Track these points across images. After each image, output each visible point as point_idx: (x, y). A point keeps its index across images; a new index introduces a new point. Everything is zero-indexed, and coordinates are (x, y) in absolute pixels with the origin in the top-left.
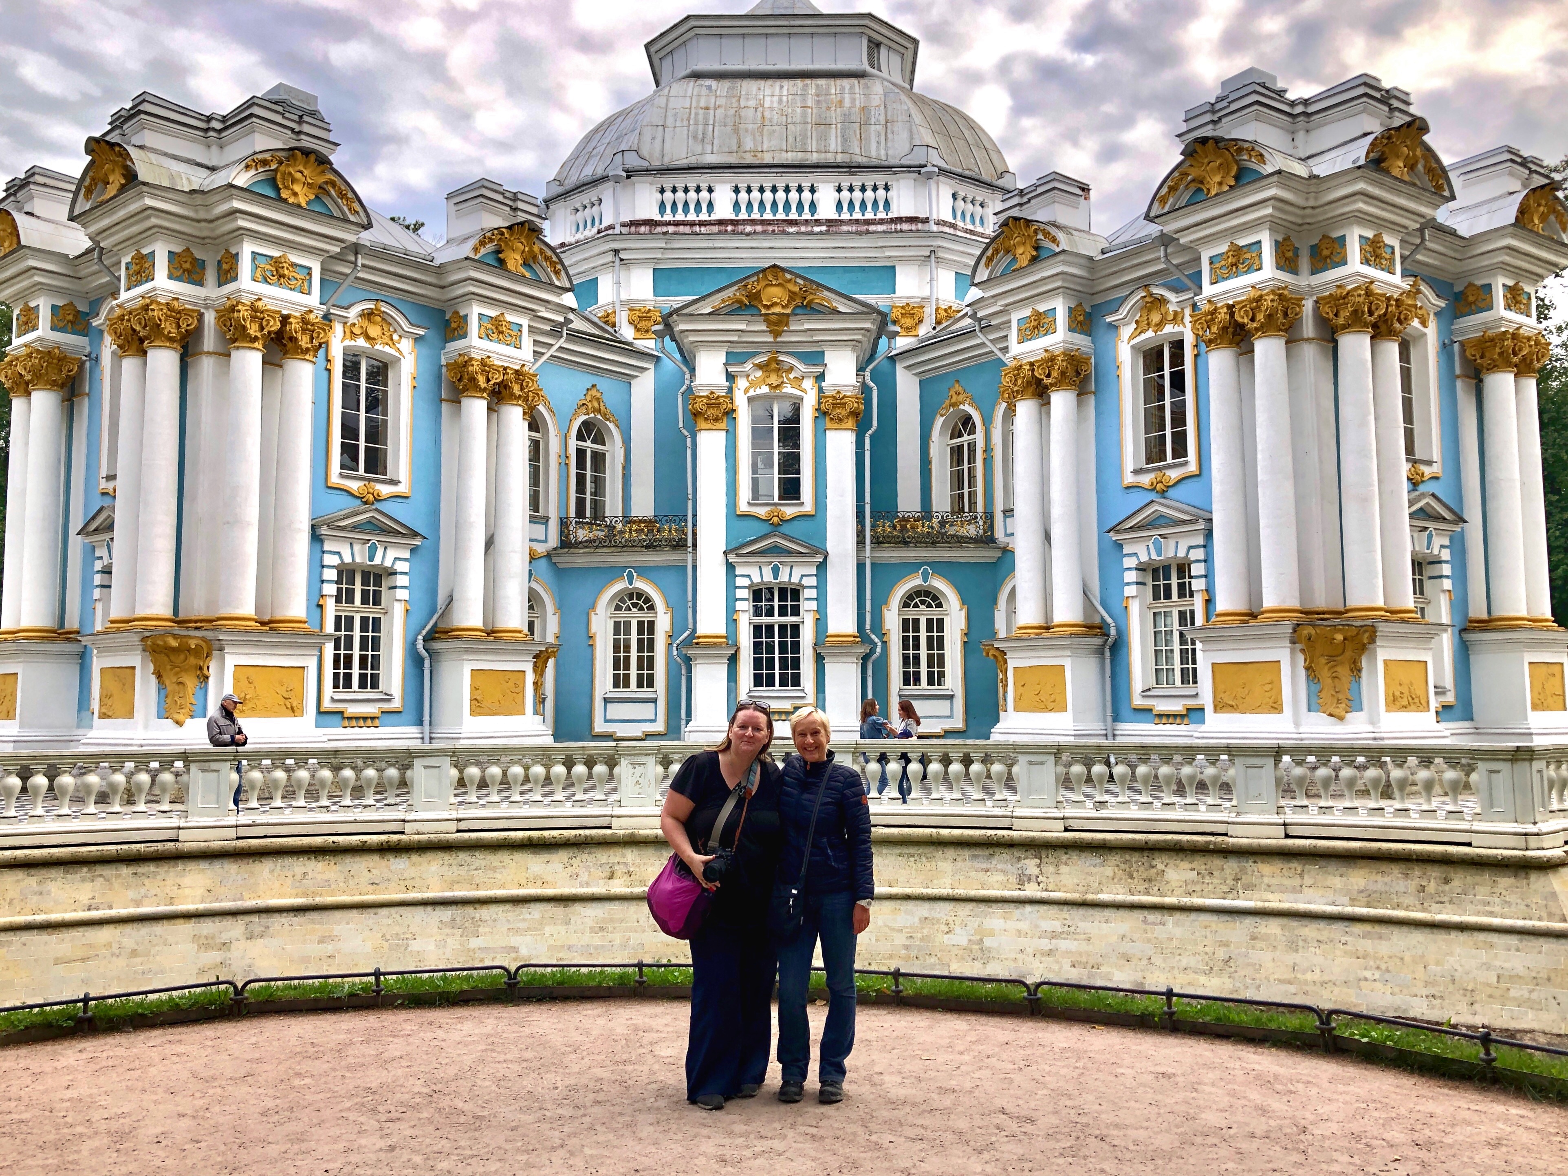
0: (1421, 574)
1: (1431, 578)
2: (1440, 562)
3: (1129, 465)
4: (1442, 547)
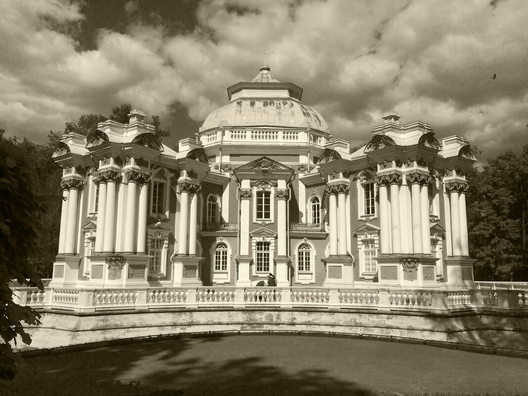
3: (360, 215)
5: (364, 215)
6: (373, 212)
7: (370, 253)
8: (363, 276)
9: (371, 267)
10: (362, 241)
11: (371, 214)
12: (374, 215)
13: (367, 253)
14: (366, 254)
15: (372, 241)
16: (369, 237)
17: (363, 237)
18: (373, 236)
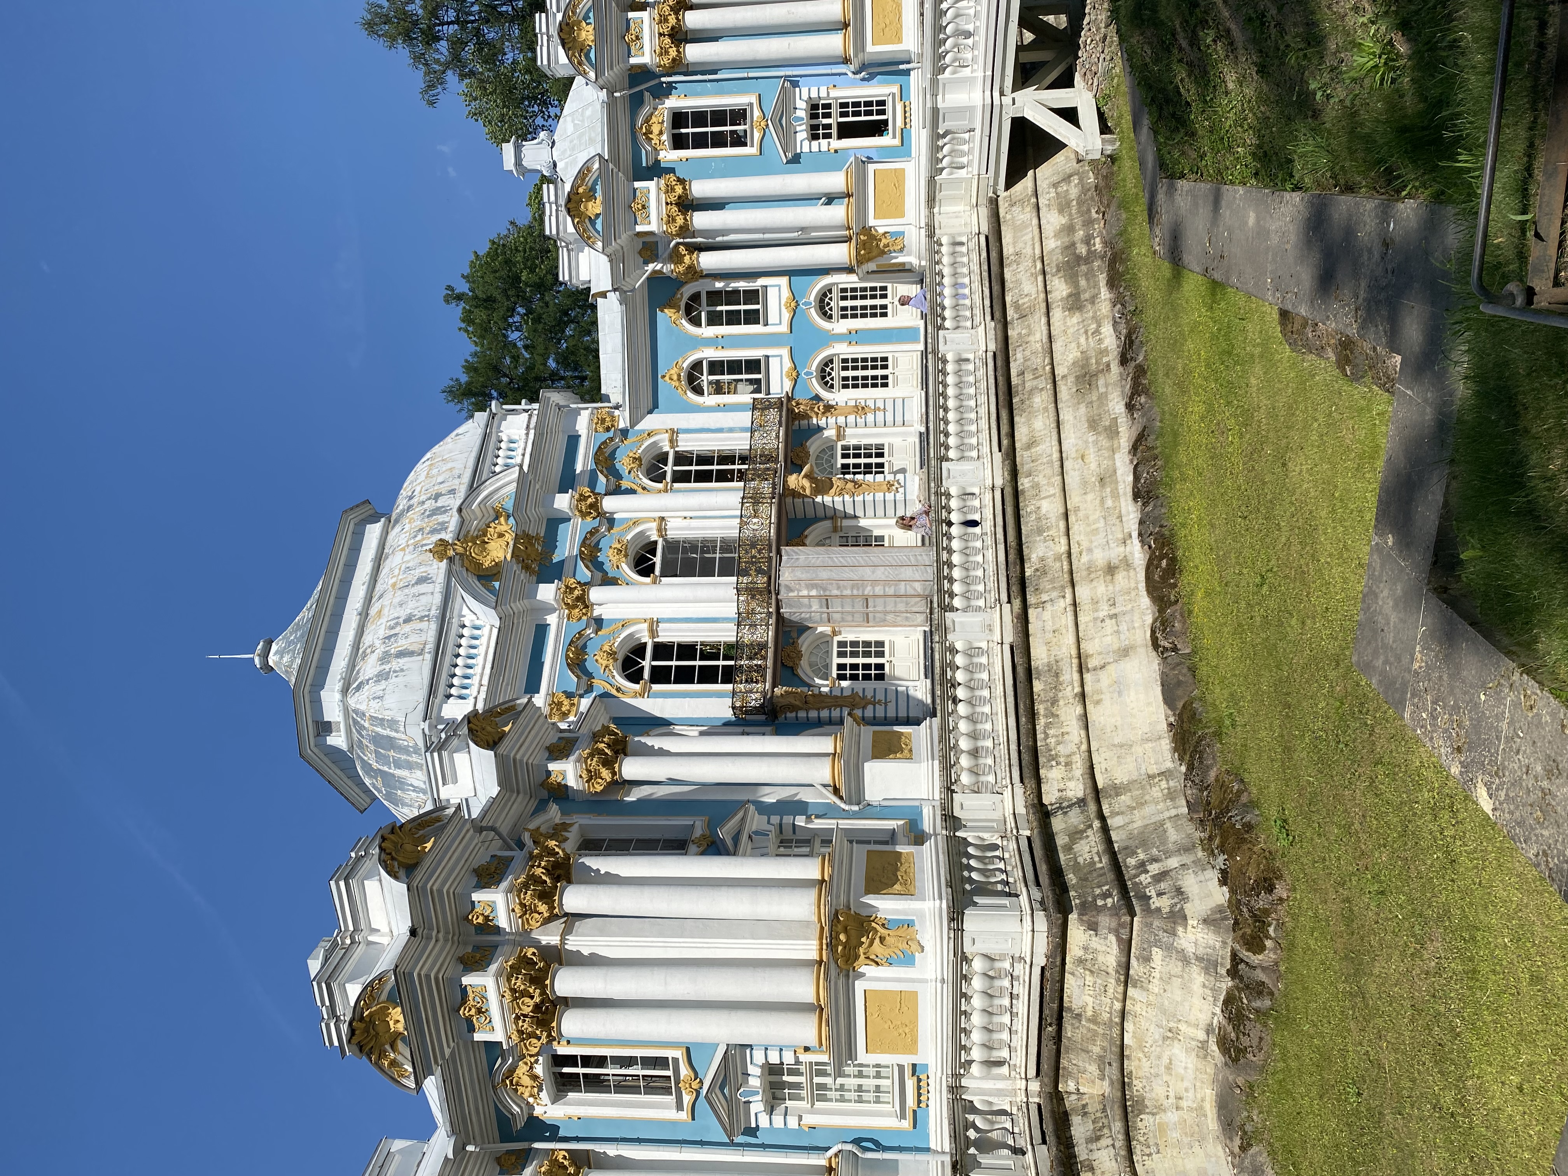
0: (791, 841)
1: (794, 832)
2: (781, 825)
3: (672, 1114)
4: (769, 822)
5: (671, 1099)
6: (661, 1062)
7: (817, 1080)
8: (909, 1114)
9: (869, 1083)
10: (771, 1111)
11: (669, 1073)
12: (676, 1060)
13: (820, 1093)
14: (823, 1098)
15: (773, 1071)
16: (755, 1082)
17: (757, 1106)
18: (751, 1069)
